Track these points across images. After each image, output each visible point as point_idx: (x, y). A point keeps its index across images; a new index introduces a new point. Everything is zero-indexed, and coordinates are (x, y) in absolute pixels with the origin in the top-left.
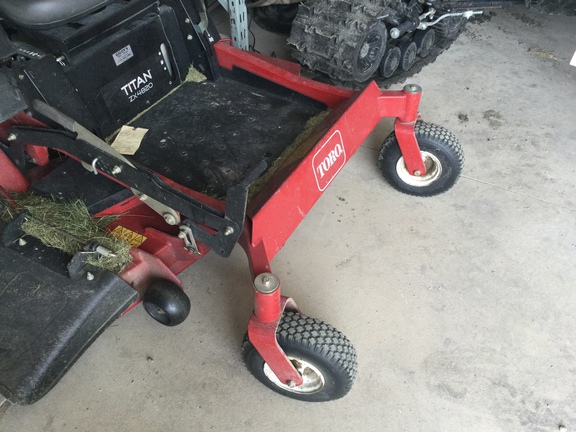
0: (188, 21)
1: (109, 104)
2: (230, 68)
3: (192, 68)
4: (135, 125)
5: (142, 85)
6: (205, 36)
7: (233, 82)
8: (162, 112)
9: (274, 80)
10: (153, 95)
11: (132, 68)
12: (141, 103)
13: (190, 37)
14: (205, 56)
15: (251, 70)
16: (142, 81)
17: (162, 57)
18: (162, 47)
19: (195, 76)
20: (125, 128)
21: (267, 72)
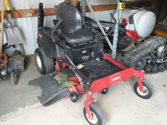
0: (99, 48)
1: (79, 59)
2: (105, 59)
3: (98, 58)
4: (82, 65)
5: (86, 58)
6: (102, 52)
7: (105, 62)
8: (88, 64)
9: (113, 63)
10: (88, 61)
11: (85, 54)
12: (85, 61)
13: (99, 52)
14: (101, 56)
15: (109, 60)
16: (87, 57)
17: (92, 54)
18: (93, 52)
19: (98, 59)
20: (80, 65)
21: (112, 61)
